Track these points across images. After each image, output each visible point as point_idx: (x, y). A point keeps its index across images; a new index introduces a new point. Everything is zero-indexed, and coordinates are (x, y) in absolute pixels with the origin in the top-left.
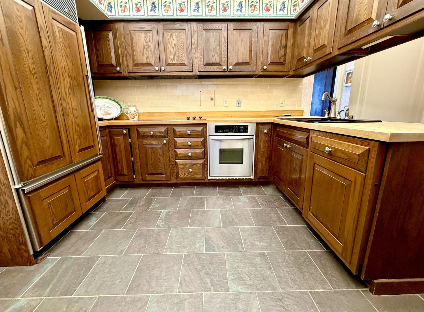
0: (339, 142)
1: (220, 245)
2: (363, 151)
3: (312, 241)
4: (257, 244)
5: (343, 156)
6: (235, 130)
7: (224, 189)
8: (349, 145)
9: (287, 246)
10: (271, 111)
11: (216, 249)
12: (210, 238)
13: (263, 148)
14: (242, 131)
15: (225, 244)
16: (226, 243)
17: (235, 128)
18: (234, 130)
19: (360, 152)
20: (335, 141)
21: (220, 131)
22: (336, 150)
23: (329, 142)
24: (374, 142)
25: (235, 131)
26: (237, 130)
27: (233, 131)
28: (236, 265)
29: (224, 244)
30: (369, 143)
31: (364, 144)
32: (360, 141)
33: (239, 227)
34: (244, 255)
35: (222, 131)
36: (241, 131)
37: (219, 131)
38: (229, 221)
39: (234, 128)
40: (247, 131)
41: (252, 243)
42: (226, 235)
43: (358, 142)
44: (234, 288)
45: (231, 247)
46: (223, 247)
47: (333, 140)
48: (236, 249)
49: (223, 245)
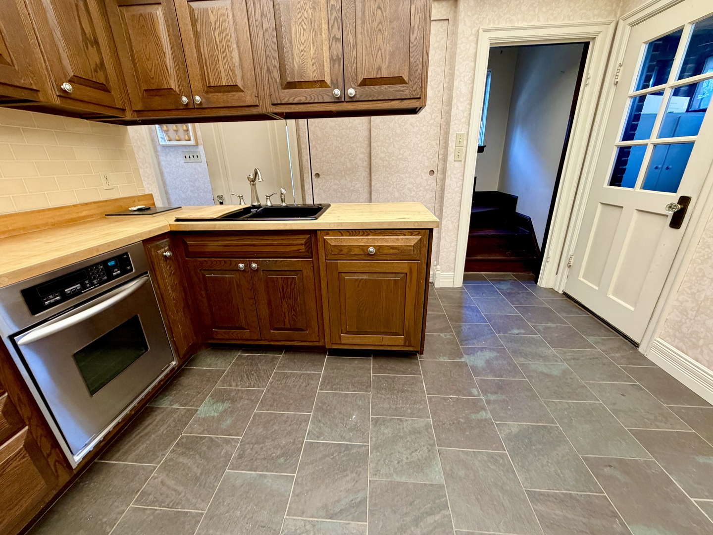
0: (380, 238)
1: (350, 486)
2: (416, 241)
3: (356, 362)
4: (355, 423)
5: (392, 251)
6: (99, 276)
7: (135, 445)
8: (398, 239)
9: (363, 389)
10: (90, 203)
11: (360, 495)
12: (325, 507)
13: (173, 291)
14: (119, 272)
15: (347, 475)
16: (345, 474)
17: (98, 272)
18: (94, 278)
19: (414, 243)
20: (374, 238)
21: (52, 301)
22: (380, 247)
23: (365, 241)
24: (424, 230)
25: (101, 279)
26: (104, 274)
27: (95, 282)
28: (397, 465)
29: (348, 478)
30: (419, 232)
31: (413, 234)
32: (409, 232)
33: (305, 440)
34: (376, 448)
35: (58, 298)
36: (114, 274)
37: (47, 303)
38: (282, 455)
39: (93, 274)
40: (129, 268)
41: (351, 430)
42: (323, 468)
43: (406, 234)
44: (437, 475)
45: (357, 465)
46: (354, 480)
47: (369, 237)
48: (362, 458)
49: (351, 479)
